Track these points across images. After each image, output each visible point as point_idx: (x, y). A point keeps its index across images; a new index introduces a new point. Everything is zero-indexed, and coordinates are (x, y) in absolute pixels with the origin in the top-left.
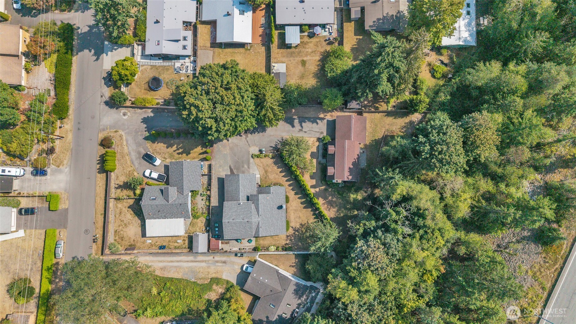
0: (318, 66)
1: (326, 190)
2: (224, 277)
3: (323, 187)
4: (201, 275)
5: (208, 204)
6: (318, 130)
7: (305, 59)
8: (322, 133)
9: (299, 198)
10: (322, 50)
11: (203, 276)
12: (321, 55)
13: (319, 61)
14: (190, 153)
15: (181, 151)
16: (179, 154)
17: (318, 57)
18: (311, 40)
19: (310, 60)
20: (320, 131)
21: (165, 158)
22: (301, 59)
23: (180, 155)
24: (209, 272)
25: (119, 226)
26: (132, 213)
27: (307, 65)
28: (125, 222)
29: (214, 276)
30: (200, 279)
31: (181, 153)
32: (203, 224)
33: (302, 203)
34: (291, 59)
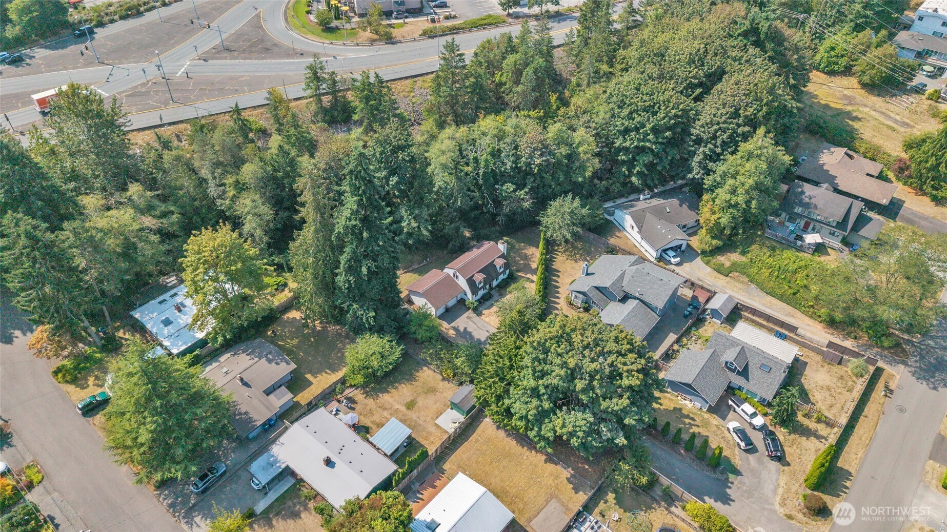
0: (397, 388)
1: (518, 271)
2: (709, 269)
3: (520, 274)
4: (740, 286)
5: (685, 340)
6: (471, 323)
7: (403, 409)
8: (468, 318)
9: (558, 282)
10: (370, 401)
11: (737, 284)
12: (378, 396)
13: (388, 392)
14: (675, 409)
15: (687, 421)
16: (693, 419)
17: (385, 398)
18: (369, 424)
19: (398, 403)
20: (468, 320)
21: (719, 428)
22: (408, 412)
23: (691, 415)
24: (727, 283)
25: (840, 393)
26: (811, 396)
27: (409, 400)
28: (828, 393)
29: (722, 277)
30: (742, 282)
31: (688, 417)
32: (705, 327)
33: (559, 276)
34: (421, 422)
